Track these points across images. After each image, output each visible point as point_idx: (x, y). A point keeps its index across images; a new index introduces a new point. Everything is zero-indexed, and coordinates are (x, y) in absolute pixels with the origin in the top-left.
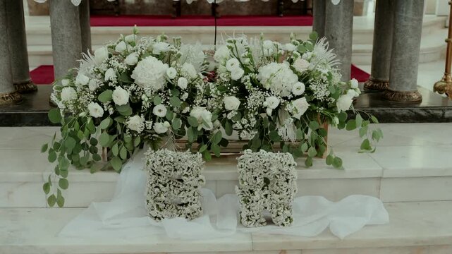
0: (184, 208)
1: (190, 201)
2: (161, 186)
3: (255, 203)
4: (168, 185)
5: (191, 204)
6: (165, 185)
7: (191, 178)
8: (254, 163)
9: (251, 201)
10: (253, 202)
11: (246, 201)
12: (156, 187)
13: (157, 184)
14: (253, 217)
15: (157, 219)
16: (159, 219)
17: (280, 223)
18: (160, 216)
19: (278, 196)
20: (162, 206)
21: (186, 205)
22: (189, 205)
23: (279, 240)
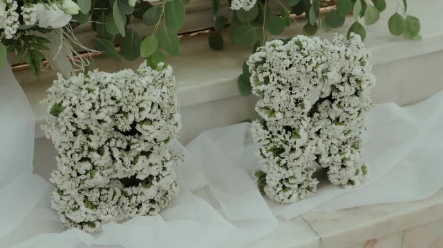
0: (141, 189)
1: (155, 173)
2: (95, 155)
3: (298, 152)
4: (106, 149)
5: (158, 180)
6: (100, 151)
7: (157, 125)
8: (294, 70)
9: (287, 148)
10: (293, 150)
11: (278, 151)
12: (83, 160)
13: (85, 154)
14: (291, 181)
15: (86, 227)
16: (91, 224)
17: (345, 181)
18: (93, 219)
19: (342, 128)
20: (93, 197)
21: (148, 182)
22: (154, 182)
23: (364, 223)
